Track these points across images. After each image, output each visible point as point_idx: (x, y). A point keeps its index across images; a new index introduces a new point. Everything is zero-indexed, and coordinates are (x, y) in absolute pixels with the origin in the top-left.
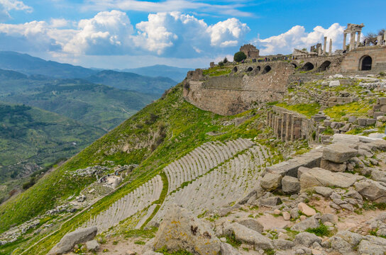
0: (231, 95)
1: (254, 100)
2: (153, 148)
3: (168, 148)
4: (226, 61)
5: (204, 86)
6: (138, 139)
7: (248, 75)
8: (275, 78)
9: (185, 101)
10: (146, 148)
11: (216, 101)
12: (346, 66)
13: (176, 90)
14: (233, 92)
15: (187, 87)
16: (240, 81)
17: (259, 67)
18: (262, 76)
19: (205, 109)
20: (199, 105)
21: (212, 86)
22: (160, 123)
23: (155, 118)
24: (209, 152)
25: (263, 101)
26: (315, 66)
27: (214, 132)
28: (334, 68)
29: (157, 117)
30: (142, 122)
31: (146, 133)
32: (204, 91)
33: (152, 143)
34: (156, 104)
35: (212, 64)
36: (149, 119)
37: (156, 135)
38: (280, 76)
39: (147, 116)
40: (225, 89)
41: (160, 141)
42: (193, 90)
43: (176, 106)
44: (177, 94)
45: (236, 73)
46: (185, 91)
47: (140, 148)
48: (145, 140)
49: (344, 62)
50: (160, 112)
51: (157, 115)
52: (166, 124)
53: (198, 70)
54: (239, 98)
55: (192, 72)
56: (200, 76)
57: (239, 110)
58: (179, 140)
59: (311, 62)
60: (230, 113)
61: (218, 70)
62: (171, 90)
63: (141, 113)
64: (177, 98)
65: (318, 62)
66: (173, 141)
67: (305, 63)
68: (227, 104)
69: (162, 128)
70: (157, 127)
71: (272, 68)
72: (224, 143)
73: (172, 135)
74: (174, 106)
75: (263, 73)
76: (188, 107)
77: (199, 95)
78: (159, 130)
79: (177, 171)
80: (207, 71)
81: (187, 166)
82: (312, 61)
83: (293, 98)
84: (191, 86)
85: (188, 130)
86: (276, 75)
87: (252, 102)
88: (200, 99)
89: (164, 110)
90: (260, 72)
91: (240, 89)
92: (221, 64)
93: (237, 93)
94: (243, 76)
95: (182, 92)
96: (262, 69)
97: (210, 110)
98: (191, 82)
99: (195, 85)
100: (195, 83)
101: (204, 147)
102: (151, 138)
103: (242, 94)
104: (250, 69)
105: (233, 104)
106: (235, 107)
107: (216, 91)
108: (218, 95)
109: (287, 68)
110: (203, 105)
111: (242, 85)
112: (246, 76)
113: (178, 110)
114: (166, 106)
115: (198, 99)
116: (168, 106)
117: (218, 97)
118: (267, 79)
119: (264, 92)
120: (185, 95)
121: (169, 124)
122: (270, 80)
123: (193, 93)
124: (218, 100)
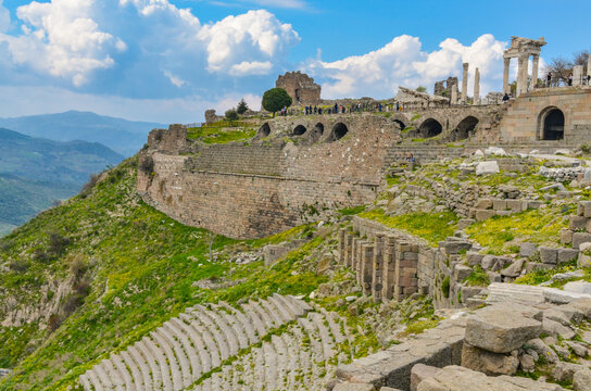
0: (257, 190)
1: (310, 202)
2: (55, 322)
3: (93, 322)
4: (243, 108)
5: (190, 167)
6: (12, 300)
7: (296, 143)
8: (357, 152)
9: (141, 202)
10: (35, 325)
11: (219, 204)
12: (510, 129)
13: (120, 174)
14: (259, 183)
15: (149, 168)
16: (277, 158)
17: (320, 126)
18: (328, 146)
19: (192, 224)
20: (177, 213)
21: (209, 166)
22: (75, 257)
23: (61, 246)
24: (200, 329)
25: (329, 204)
26: (444, 128)
27: (213, 279)
28: (484, 132)
29: (67, 243)
30: (26, 255)
31: (37, 284)
32: (190, 177)
33: (50, 309)
34: (65, 210)
35: (210, 114)
36: (46, 246)
37: (64, 288)
38: (369, 149)
39: (42, 240)
40: (241, 175)
41: (74, 304)
42: (162, 177)
43: (118, 214)
44: (121, 186)
45: (267, 139)
46: (142, 178)
47: (17, 324)
48: (33, 303)
49: (506, 121)
50: (75, 230)
51: (67, 236)
52: (90, 260)
53: (176, 129)
54: (274, 198)
55: (161, 132)
56: (181, 143)
57: (274, 226)
58: (125, 300)
59: (436, 117)
60: (254, 233)
61: (224, 130)
62: (106, 175)
63: (25, 232)
64: (122, 194)
65: (450, 118)
66: (109, 304)
67: (424, 119)
68: (245, 211)
69: (81, 271)
70: (66, 267)
71: (350, 128)
72: (238, 307)
73: (105, 287)
74: (113, 215)
75: (331, 139)
76: (148, 218)
77: (176, 189)
78: (71, 275)
79: (118, 381)
81: (144, 367)
82: (439, 115)
83: (398, 200)
84: (157, 168)
85: (149, 275)
86: (360, 144)
87: (305, 207)
88: (181, 199)
89: (86, 225)
90: (323, 138)
91: (276, 177)
92: (232, 116)
93: (270, 184)
94: (284, 145)
95: (134, 180)
96: (328, 131)
97: (204, 225)
98: (158, 157)
99: (168, 163)
100: (168, 158)
101: (187, 318)
102: (50, 296)
103: (282, 189)
104: (301, 130)
105: (261, 212)
106: (265, 218)
107: (218, 181)
108: (225, 188)
109: (383, 131)
110: (187, 212)
111: (282, 167)
112: (290, 145)
113: (123, 224)
114: (91, 215)
115: (175, 199)
116: (96, 215)
117: (224, 195)
118: (340, 154)
119: (332, 184)
120: (141, 187)
121: (99, 260)
122: (347, 155)
123: (163, 183)
124: (223, 202)
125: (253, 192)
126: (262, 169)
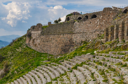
0: (64, 38)
1: (84, 40)
4: (60, 20)
5: (42, 34)
7: (78, 22)
8: (101, 21)
9: (27, 46)
11: (51, 44)
13: (21, 39)
14: (65, 36)
15: (30, 36)
16: (72, 27)
17: (87, 16)
19: (42, 52)
20: (38, 49)
21: (49, 32)
22: (6, 62)
23: (2, 59)
27: (49, 60)
29: (4, 58)
32: (42, 37)
34: (4, 49)
35: (50, 23)
37: (2, 72)
38: (106, 19)
40: (59, 34)
42: (33, 38)
43: (20, 50)
44: (21, 42)
45: (68, 21)
46: (28, 39)
51: (4, 56)
52: (10, 63)
54: (71, 40)
55: (34, 26)
58: (18, 72)
62: (17, 40)
64: (21, 44)
68: (60, 46)
69: (7, 66)
70: (3, 65)
71: (98, 16)
74: (18, 50)
76: (29, 51)
77: (38, 41)
78: (4, 68)
80: (46, 27)
84: (32, 35)
86: (102, 18)
87: (82, 42)
88: (39, 44)
89: (10, 53)
91: (72, 33)
93: (69, 36)
94: (74, 22)
95: (25, 40)
97: (46, 52)
98: (33, 32)
99: (35, 34)
103: (74, 37)
104: (80, 18)
105: (66, 45)
106: (67, 47)
107: (51, 37)
108: (54, 39)
109: (111, 12)
110: (41, 48)
111: (74, 29)
112: (76, 22)
113: (21, 53)
114: (12, 50)
115: (37, 44)
116: (13, 50)
117: (53, 41)
118: (95, 22)
119: (92, 33)
120: (27, 42)
121: (13, 63)
122: (97, 22)
123: (34, 40)
124: (53, 43)
125: (63, 39)
126: (67, 31)
